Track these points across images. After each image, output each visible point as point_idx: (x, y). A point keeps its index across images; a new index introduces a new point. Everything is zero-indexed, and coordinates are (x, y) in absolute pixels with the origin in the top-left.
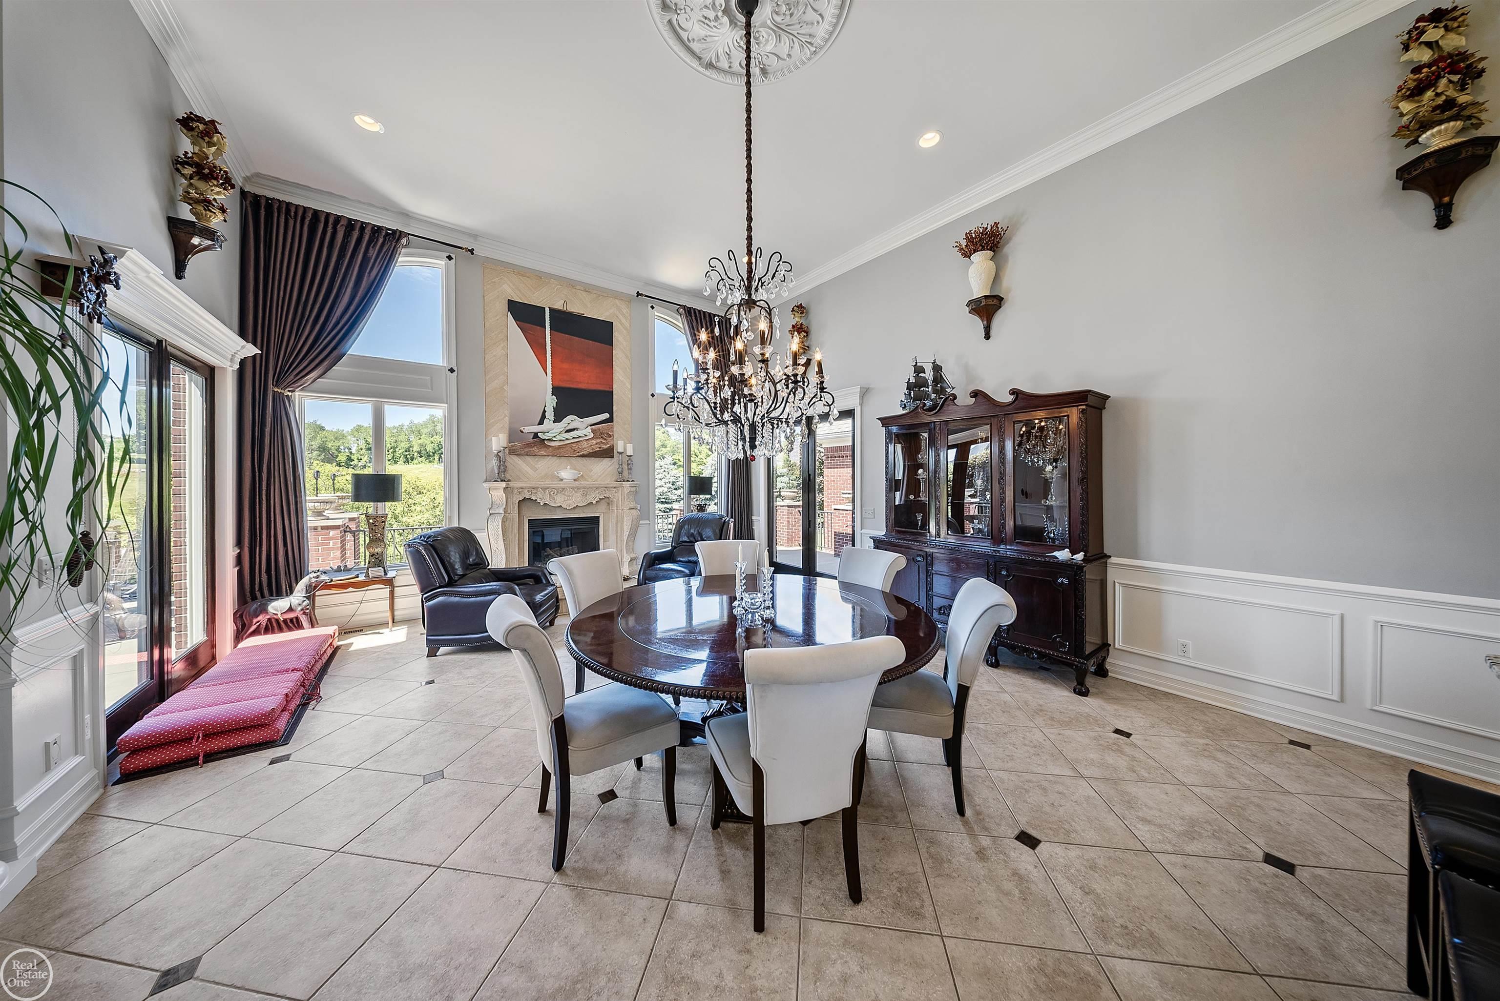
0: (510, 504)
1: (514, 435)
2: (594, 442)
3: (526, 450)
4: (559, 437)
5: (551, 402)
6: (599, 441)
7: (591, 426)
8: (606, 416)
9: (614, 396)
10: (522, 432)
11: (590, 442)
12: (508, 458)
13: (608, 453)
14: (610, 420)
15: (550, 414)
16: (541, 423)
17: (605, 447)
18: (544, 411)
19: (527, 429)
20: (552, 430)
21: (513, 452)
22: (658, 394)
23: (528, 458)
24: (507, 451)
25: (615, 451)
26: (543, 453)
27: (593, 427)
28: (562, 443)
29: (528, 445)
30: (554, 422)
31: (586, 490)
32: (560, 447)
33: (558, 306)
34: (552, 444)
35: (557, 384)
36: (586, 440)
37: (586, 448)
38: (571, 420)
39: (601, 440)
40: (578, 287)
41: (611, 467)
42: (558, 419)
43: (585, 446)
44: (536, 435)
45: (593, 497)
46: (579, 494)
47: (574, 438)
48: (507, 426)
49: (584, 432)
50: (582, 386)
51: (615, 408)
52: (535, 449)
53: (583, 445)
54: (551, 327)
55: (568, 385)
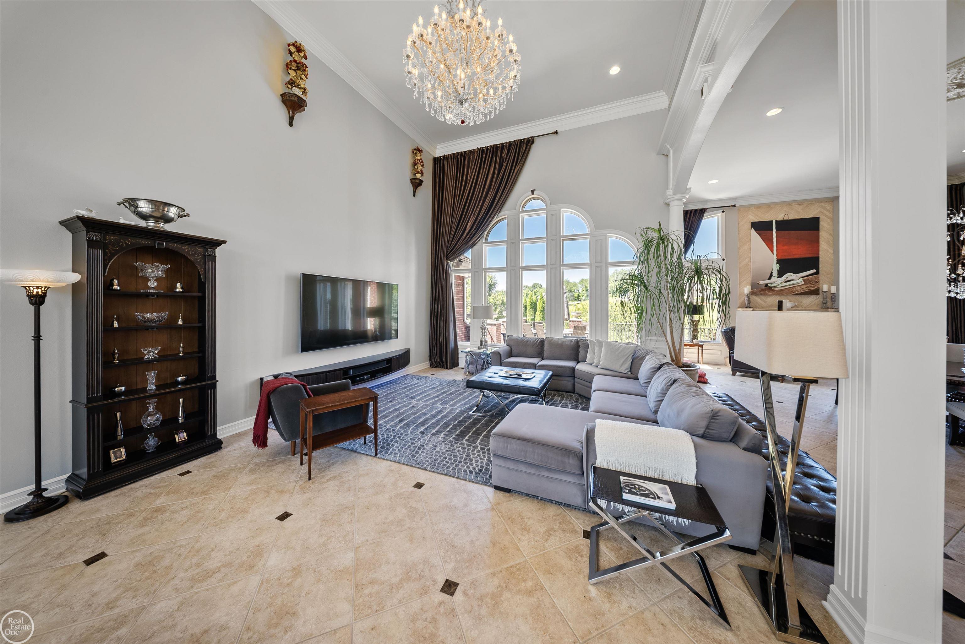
1: (754, 285)
2: (805, 286)
3: (761, 292)
4: (781, 285)
5: (776, 267)
6: (808, 285)
7: (802, 277)
8: (814, 271)
9: (820, 259)
10: (758, 284)
11: (802, 287)
12: (751, 297)
13: (816, 292)
14: (817, 273)
15: (775, 274)
16: (770, 278)
17: (813, 289)
18: (772, 273)
19: (761, 283)
20: (776, 281)
21: (754, 294)
23: (762, 297)
24: (751, 294)
25: (820, 291)
26: (771, 294)
27: (804, 278)
28: (782, 288)
29: (762, 290)
30: (778, 277)
32: (781, 290)
33: (780, 217)
34: (777, 289)
35: (779, 258)
36: (799, 286)
37: (799, 290)
38: (789, 276)
39: (810, 285)
40: (793, 204)
41: (816, 301)
42: (780, 274)
43: (798, 289)
44: (767, 285)
47: (790, 285)
48: (750, 282)
49: (798, 281)
50: (797, 257)
51: (820, 266)
52: (766, 292)
53: (798, 288)
54: (777, 230)
55: (787, 258)
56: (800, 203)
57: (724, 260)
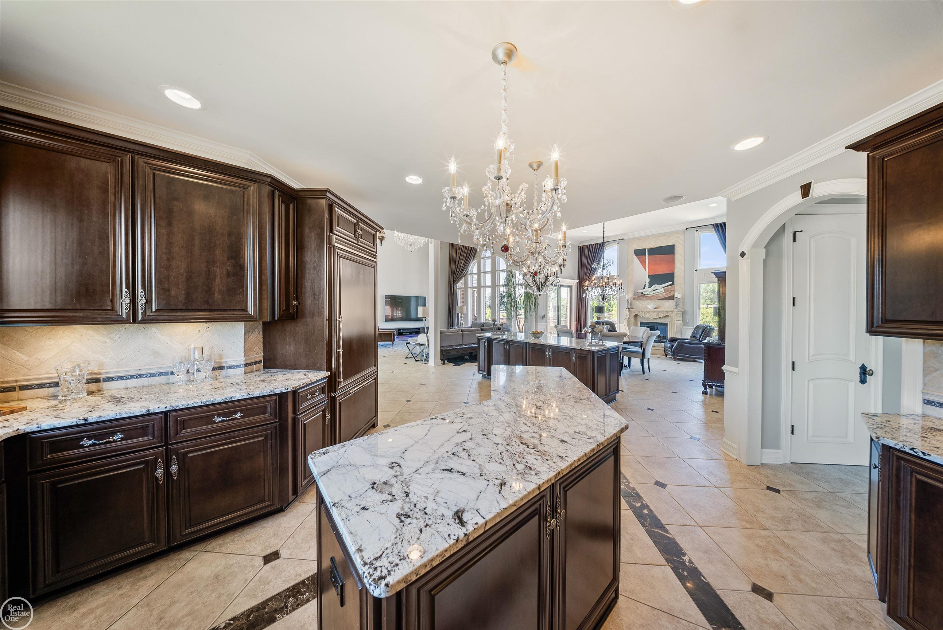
0: (631, 316)
1: (635, 293)
2: (665, 294)
4: (650, 293)
5: (648, 280)
7: (663, 288)
8: (671, 283)
9: (675, 275)
10: (637, 292)
11: (663, 294)
12: (633, 301)
13: (672, 298)
14: (673, 284)
15: (647, 285)
16: (644, 288)
17: (669, 295)
18: (645, 284)
19: (639, 291)
20: (648, 291)
21: (634, 299)
22: (699, 270)
23: (640, 301)
24: (632, 299)
25: (675, 297)
26: (645, 299)
27: (665, 288)
28: (651, 295)
29: (639, 297)
31: (658, 313)
32: (651, 297)
33: (651, 246)
34: (648, 296)
35: (650, 274)
36: (661, 293)
38: (655, 286)
39: (668, 293)
40: (660, 236)
41: (672, 303)
42: (650, 287)
44: (642, 293)
45: (661, 315)
46: (655, 314)
47: (656, 293)
48: (633, 290)
49: (661, 290)
50: (660, 273)
51: (675, 279)
52: (642, 298)
53: (661, 295)
54: (648, 255)
55: (654, 274)
56: (664, 235)
57: (618, 276)
